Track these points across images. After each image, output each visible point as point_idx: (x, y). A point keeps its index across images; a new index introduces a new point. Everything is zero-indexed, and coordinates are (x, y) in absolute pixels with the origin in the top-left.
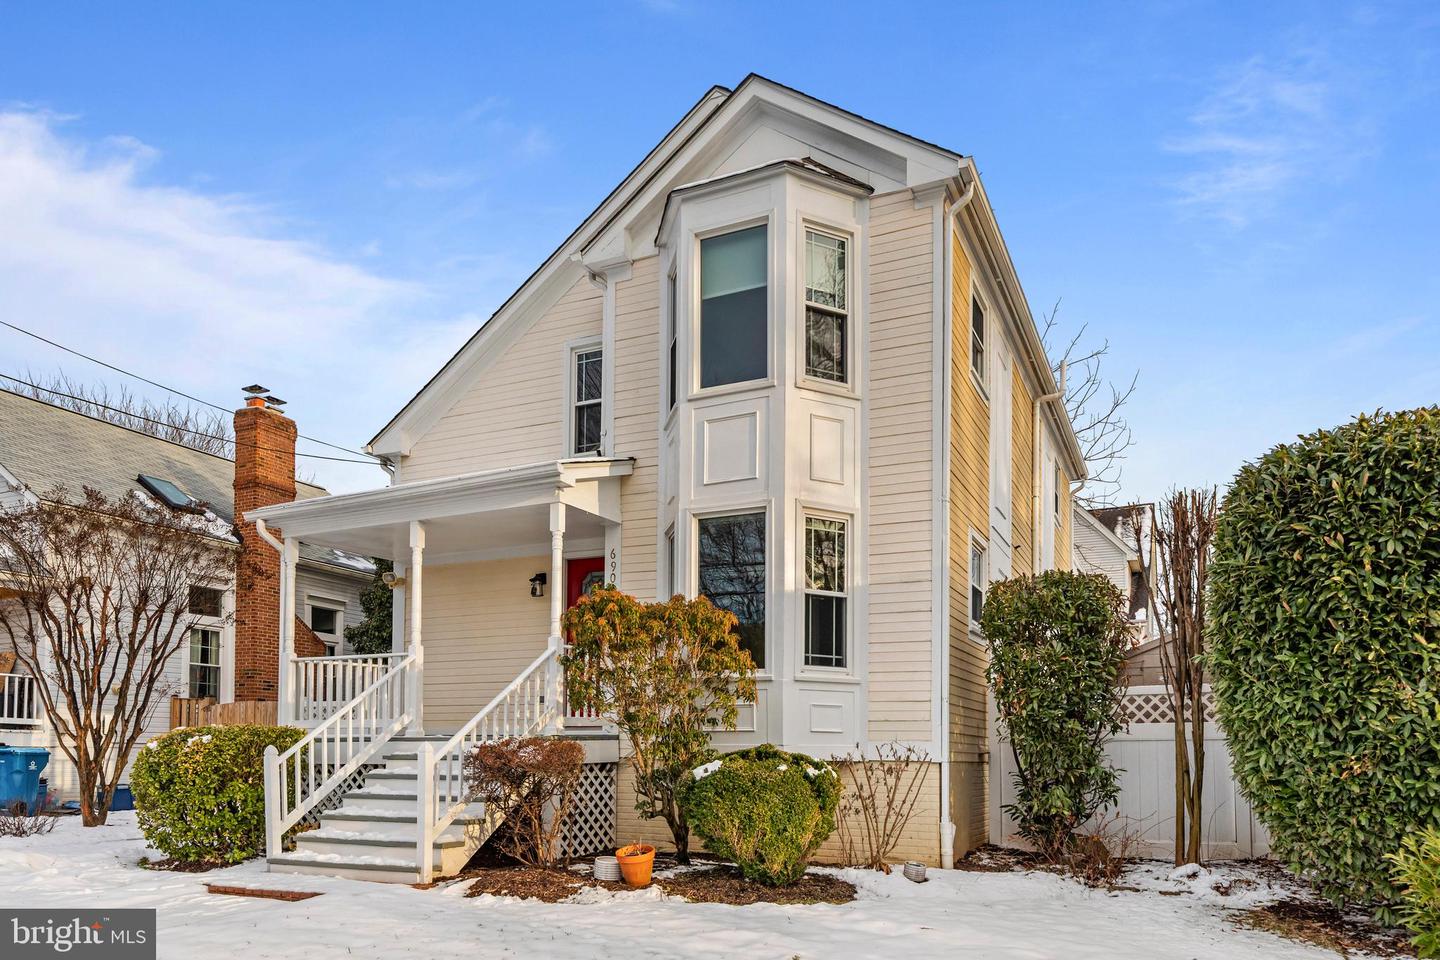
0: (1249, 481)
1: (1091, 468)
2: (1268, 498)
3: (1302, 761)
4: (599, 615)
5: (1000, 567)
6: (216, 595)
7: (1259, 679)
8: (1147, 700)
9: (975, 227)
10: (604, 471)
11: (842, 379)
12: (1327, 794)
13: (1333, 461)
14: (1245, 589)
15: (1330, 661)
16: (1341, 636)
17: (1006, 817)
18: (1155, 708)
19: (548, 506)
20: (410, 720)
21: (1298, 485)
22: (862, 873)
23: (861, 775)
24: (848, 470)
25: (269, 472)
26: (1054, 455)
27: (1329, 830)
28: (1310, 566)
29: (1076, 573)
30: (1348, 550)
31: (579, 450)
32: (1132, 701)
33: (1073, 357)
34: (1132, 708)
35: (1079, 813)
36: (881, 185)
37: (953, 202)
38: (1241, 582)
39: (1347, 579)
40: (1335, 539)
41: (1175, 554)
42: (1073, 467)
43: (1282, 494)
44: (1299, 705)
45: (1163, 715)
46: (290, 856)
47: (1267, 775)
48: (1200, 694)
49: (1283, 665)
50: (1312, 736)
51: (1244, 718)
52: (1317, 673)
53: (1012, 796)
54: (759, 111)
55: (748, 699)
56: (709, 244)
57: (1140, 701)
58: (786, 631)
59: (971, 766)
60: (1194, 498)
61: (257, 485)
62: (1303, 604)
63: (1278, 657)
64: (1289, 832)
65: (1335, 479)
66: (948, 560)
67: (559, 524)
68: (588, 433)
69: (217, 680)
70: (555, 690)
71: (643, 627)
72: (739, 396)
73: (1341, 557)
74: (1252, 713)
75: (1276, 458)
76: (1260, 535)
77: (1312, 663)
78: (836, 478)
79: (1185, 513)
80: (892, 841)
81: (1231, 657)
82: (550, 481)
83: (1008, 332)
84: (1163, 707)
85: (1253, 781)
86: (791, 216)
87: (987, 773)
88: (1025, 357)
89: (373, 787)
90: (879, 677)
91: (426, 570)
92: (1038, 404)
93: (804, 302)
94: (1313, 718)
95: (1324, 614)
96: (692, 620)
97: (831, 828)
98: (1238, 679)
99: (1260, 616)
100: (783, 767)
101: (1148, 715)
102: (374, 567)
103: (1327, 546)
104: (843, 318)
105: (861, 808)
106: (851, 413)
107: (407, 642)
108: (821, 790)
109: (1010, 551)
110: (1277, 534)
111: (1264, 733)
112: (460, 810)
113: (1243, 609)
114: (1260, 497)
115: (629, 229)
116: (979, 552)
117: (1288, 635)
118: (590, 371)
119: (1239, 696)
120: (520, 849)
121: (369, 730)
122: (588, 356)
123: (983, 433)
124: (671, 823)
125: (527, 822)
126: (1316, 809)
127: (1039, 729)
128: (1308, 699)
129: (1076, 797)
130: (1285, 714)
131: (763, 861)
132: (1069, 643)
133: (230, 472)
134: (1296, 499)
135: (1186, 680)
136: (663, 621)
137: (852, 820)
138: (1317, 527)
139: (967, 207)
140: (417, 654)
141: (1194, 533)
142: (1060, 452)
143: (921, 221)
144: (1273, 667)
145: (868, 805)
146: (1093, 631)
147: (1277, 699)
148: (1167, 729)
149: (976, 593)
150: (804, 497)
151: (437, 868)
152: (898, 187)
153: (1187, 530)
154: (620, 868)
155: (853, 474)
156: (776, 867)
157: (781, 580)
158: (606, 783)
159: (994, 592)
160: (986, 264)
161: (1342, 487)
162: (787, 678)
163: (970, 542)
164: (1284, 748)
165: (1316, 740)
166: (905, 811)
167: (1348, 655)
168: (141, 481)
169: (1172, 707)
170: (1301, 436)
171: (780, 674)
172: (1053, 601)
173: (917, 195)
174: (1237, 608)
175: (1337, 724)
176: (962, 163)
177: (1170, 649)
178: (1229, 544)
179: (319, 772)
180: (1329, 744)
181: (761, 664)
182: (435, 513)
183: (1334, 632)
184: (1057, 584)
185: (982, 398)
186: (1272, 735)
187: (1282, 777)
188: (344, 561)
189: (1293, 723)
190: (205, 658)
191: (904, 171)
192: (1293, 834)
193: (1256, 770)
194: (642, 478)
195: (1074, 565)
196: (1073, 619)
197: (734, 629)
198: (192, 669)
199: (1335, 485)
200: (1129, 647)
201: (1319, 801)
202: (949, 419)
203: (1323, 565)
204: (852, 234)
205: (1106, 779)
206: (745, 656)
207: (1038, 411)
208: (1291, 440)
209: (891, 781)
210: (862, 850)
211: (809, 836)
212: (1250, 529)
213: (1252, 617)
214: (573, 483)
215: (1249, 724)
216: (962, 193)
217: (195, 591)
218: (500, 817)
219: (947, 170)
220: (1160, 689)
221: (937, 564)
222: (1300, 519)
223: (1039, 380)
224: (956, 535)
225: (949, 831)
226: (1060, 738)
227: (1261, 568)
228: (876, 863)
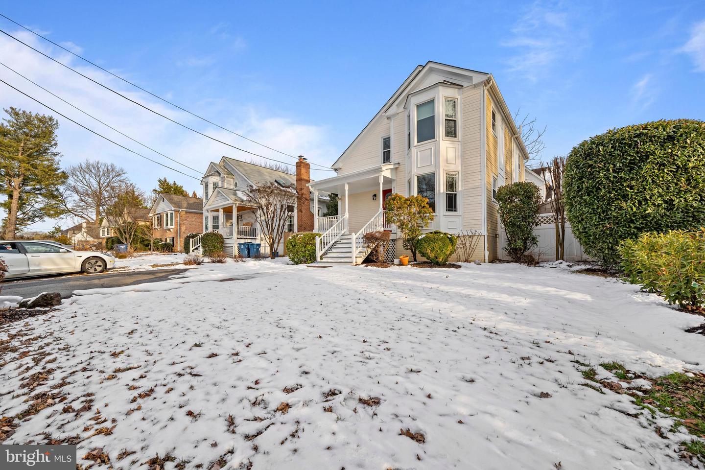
0: (575, 151)
1: (531, 156)
2: (581, 155)
3: (592, 226)
4: (394, 200)
5: (501, 183)
6: (293, 207)
7: (578, 204)
8: (547, 218)
9: (493, 92)
10: (392, 166)
11: (455, 137)
12: (600, 234)
13: (601, 143)
14: (574, 180)
15: (600, 198)
16: (603, 190)
17: (504, 251)
18: (550, 219)
19: (379, 176)
20: (345, 231)
21: (590, 151)
22: (462, 263)
23: (462, 239)
24: (457, 161)
25: (304, 177)
26: (518, 152)
27: (601, 244)
28: (593, 172)
29: (524, 182)
30: (605, 167)
31: (384, 163)
32: (542, 218)
33: (525, 123)
34: (542, 220)
35: (526, 248)
36: (465, 84)
37: (486, 86)
38: (573, 178)
39: (605, 175)
40: (601, 164)
41: (555, 174)
42: (524, 155)
43: (585, 154)
44: (590, 210)
45: (552, 221)
46: (322, 261)
47: (581, 230)
48: (563, 214)
49: (585, 200)
50: (594, 218)
51: (574, 216)
52: (596, 201)
53: (505, 245)
54: (431, 70)
55: (431, 220)
56: (418, 106)
57: (545, 218)
58: (441, 203)
59: (493, 237)
60: (561, 159)
61: (301, 180)
62: (591, 183)
63: (584, 198)
64: (588, 246)
65: (601, 148)
66: (486, 182)
67: (381, 181)
68: (387, 157)
69: (293, 228)
70: (381, 221)
71: (405, 203)
72: (428, 144)
73: (603, 169)
74: (576, 214)
75: (583, 145)
76: (578, 166)
77: (595, 199)
78: (454, 162)
79: (558, 163)
80: (471, 256)
81: (571, 200)
82: (379, 170)
83: (503, 119)
84: (552, 219)
85: (577, 233)
86: (441, 96)
87: (498, 240)
88: (508, 125)
89: (338, 246)
90: (466, 214)
91: (349, 196)
92: (513, 138)
93: (444, 118)
94: (595, 214)
95: (598, 185)
96: (417, 200)
97: (455, 250)
98: (572, 205)
99: (578, 187)
100: (442, 235)
101: (547, 222)
102: (329, 199)
103: (599, 166)
104: (455, 121)
105: (462, 247)
106: (458, 146)
107: (344, 213)
108: (452, 240)
109: (504, 180)
110: (583, 165)
111: (580, 219)
112: (360, 249)
113: (573, 186)
114: (578, 155)
115: (397, 105)
116: (495, 180)
117: (586, 192)
118: (387, 143)
119: (572, 210)
120: (375, 258)
121: (337, 234)
122: (386, 139)
123: (496, 148)
124: (412, 251)
125: (377, 251)
126: (596, 238)
127: (513, 225)
128: (593, 209)
129: (525, 243)
130: (586, 213)
131: (437, 258)
132: (522, 201)
133: (295, 178)
134: (589, 154)
135: (559, 210)
136: (410, 202)
137: (459, 250)
138: (595, 162)
139: (490, 87)
140: (347, 215)
141: (561, 169)
142: (520, 152)
143: (476, 93)
144: (582, 201)
145: (464, 245)
146: (530, 198)
147: (584, 209)
148: (553, 225)
149: (494, 191)
150: (446, 168)
151: (356, 262)
152: (470, 84)
153: (558, 168)
154: (400, 261)
155: (459, 162)
156: (440, 260)
157: (439, 190)
158: (393, 244)
159: (499, 190)
160: (496, 101)
161: (603, 150)
162: (441, 215)
163: (492, 177)
164: (586, 223)
165: (596, 219)
166: (475, 247)
167: (605, 195)
168: (276, 181)
169: (555, 219)
170: (590, 137)
171: (439, 214)
172: (517, 190)
173: (475, 86)
174: (572, 186)
175: (602, 215)
176: (488, 76)
177: (554, 203)
178: (569, 169)
179: (324, 244)
180: (600, 220)
181: (435, 212)
182: (351, 181)
183: (601, 190)
184: (518, 185)
185: (495, 138)
186: (582, 219)
187: (586, 231)
188: (321, 197)
189: (589, 215)
190: (291, 222)
191: (472, 80)
192: (589, 246)
193: (578, 230)
194: (401, 167)
195: (523, 180)
196: (523, 194)
197: (427, 203)
198: (288, 225)
199: (601, 149)
200: (541, 203)
201: (597, 236)
202: (486, 145)
203: (597, 171)
204: (457, 99)
205: (534, 239)
206: (431, 209)
207: (513, 140)
208: (588, 139)
209: (471, 239)
210: (463, 258)
211: (449, 252)
212: (575, 164)
213: (576, 188)
214: (385, 170)
215: (575, 217)
216: (488, 83)
217: (288, 206)
218: (369, 251)
219: (484, 78)
220: (551, 214)
221: (483, 183)
222: (590, 160)
223: (513, 131)
224: (488, 176)
225: (487, 253)
226: (519, 227)
227: (578, 174)
228: (467, 261)
